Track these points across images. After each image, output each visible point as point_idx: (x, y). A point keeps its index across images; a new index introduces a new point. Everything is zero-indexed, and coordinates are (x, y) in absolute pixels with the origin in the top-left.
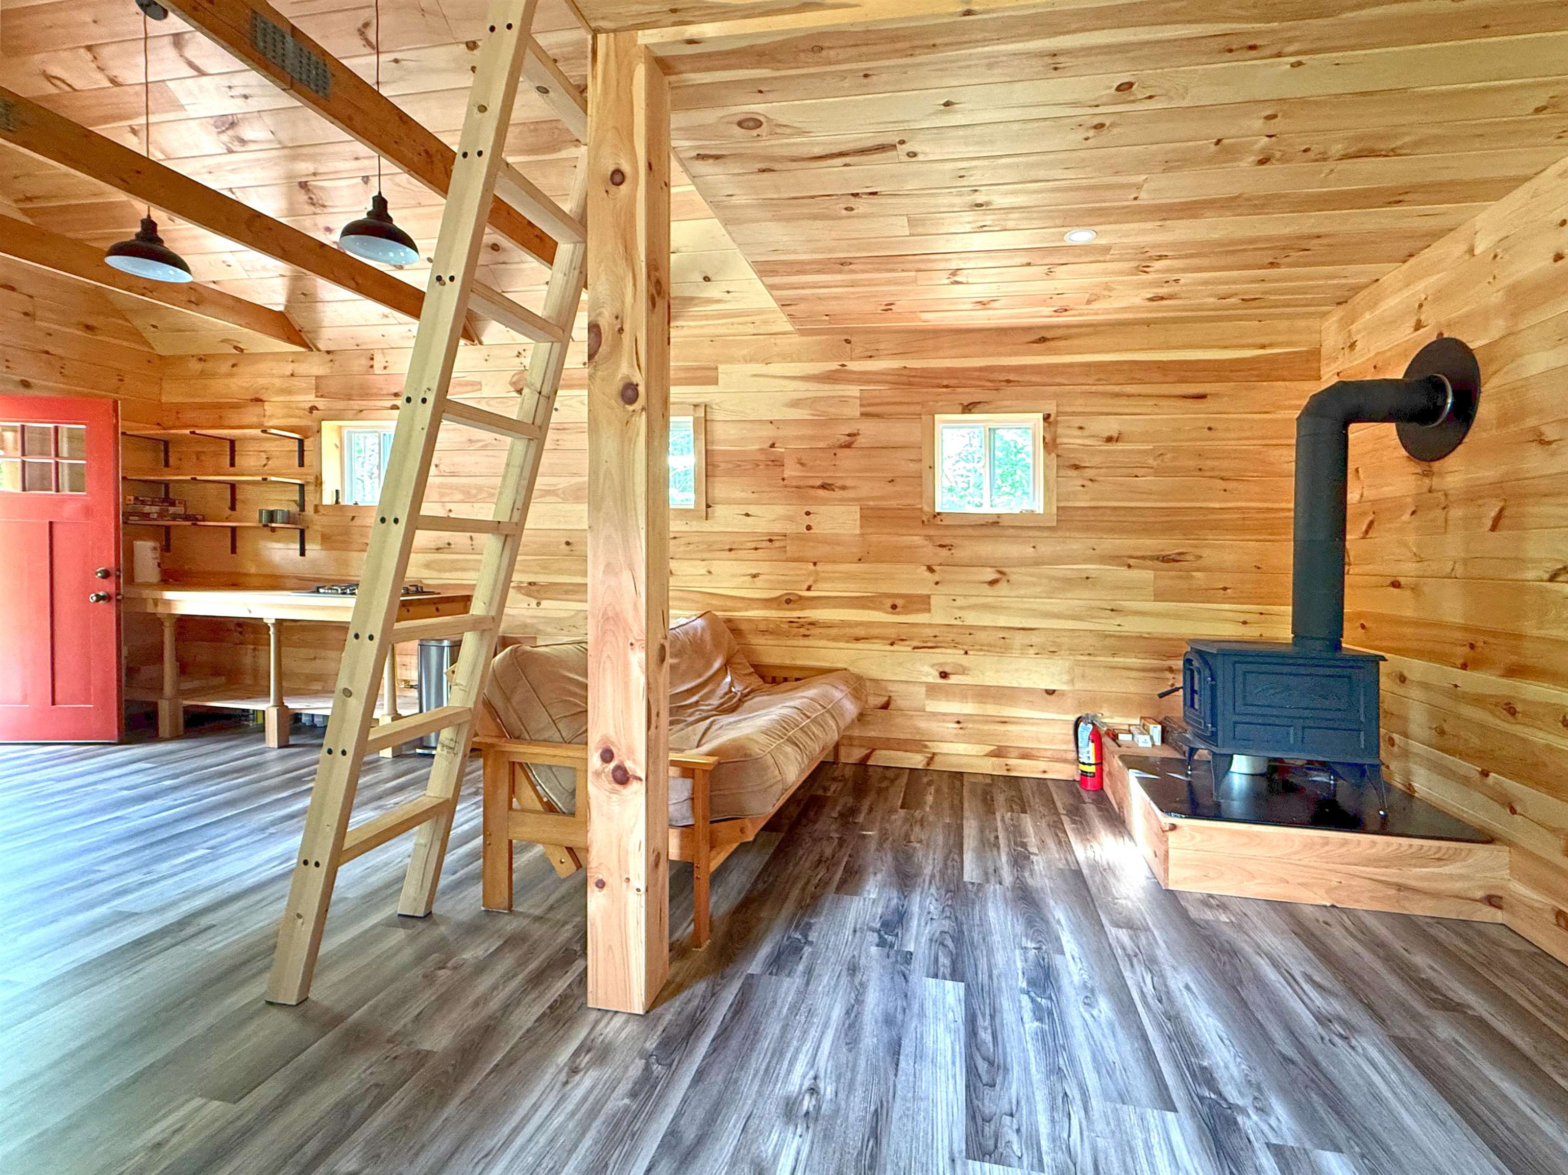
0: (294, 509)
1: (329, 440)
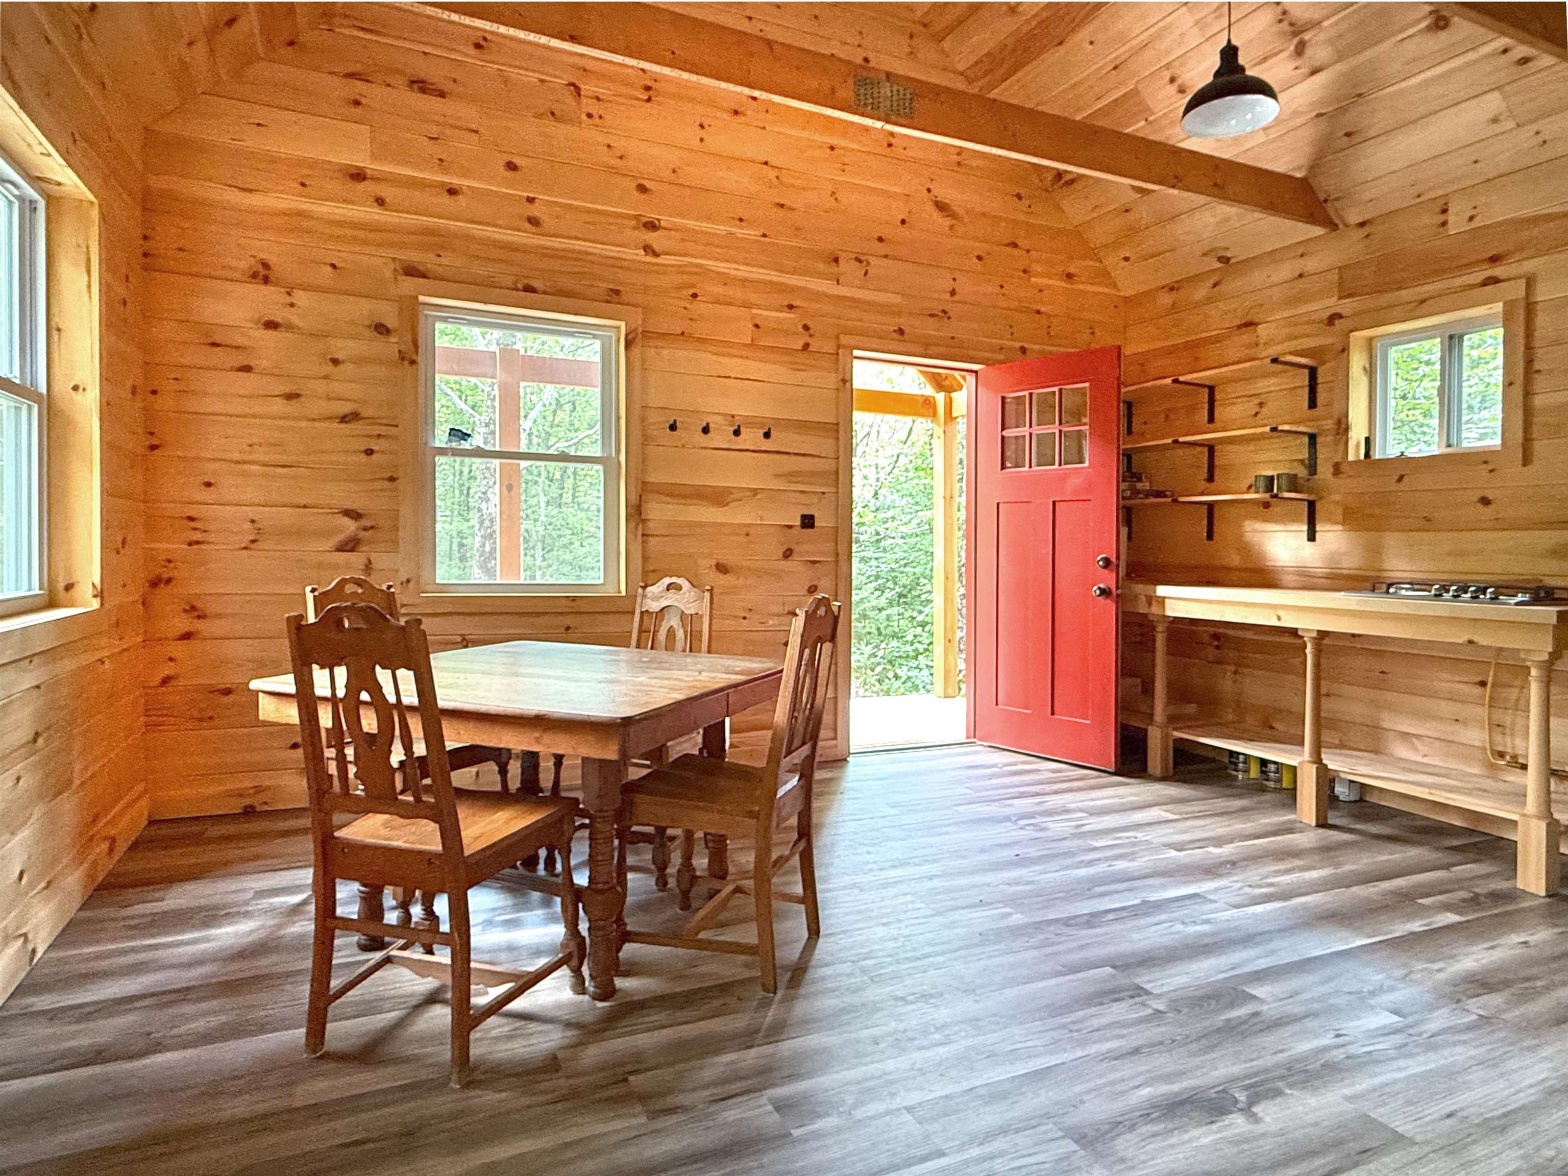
0: (1302, 472)
1: (1357, 362)
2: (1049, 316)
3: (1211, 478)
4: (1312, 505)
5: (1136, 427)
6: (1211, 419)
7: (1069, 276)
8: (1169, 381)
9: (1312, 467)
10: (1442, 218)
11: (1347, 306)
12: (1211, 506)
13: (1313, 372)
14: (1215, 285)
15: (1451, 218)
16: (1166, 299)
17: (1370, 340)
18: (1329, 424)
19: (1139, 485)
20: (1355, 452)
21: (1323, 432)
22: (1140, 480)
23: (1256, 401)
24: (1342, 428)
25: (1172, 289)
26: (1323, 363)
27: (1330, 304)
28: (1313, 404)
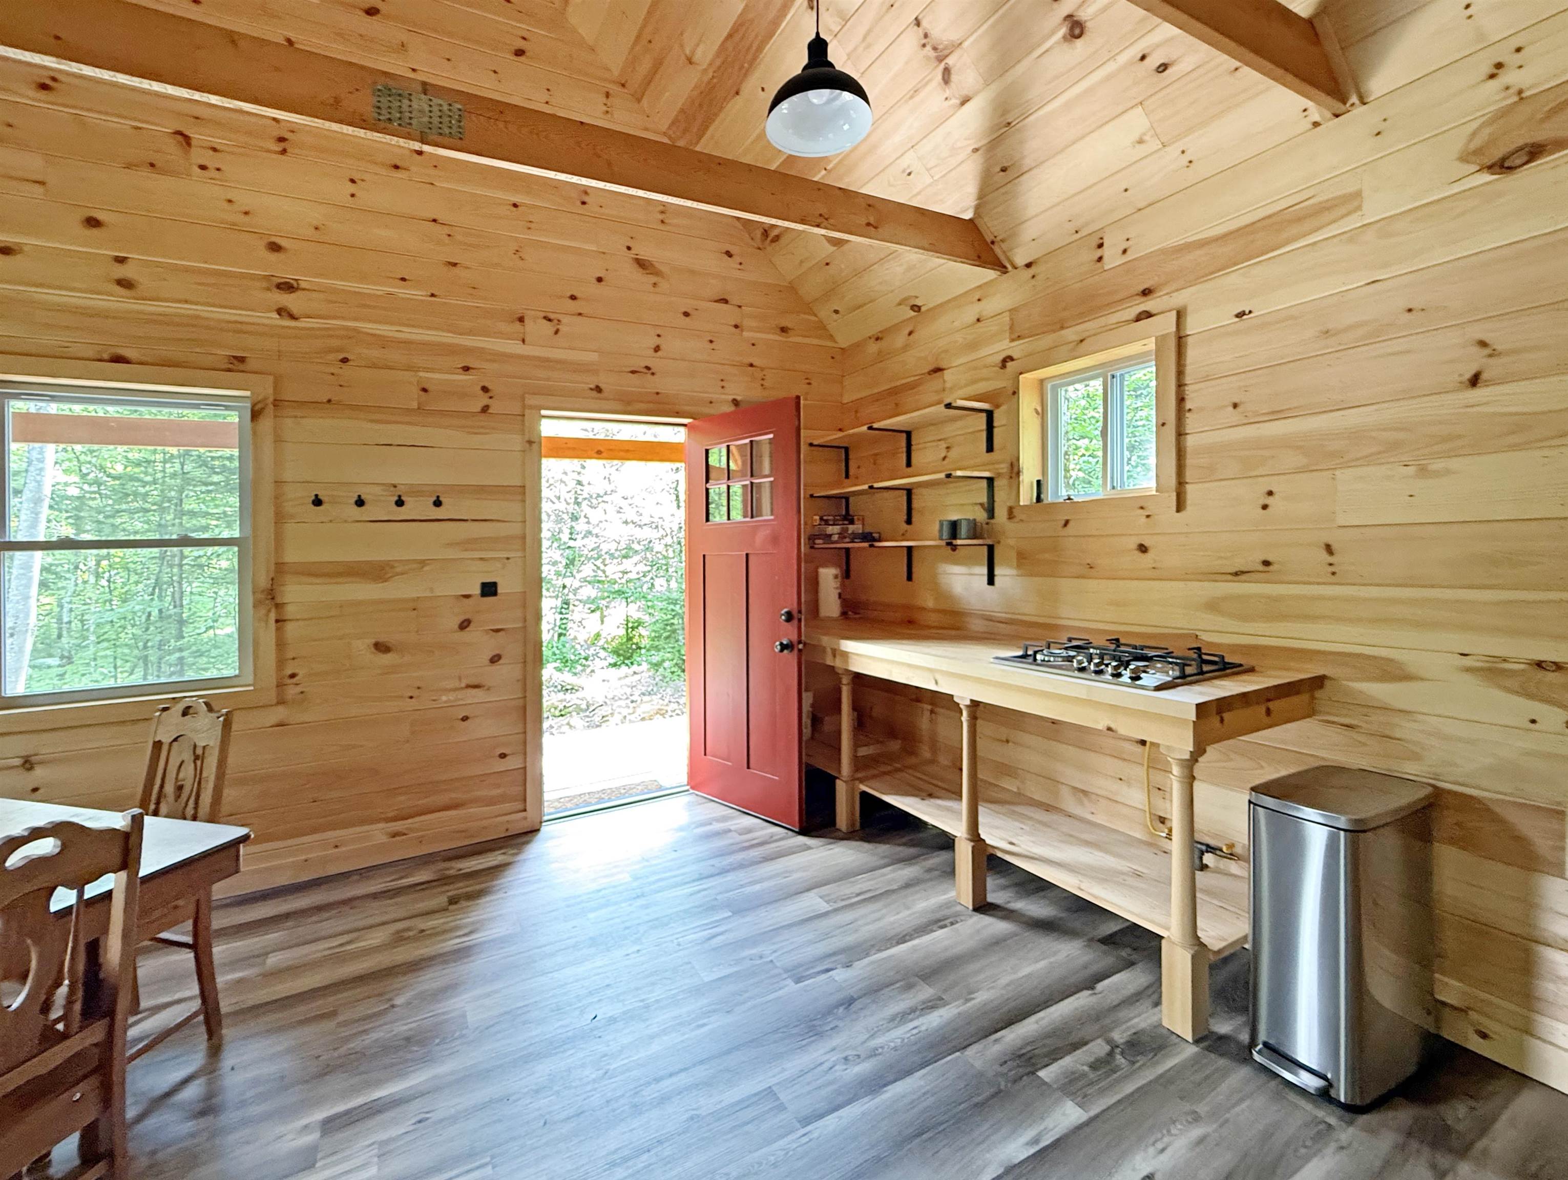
0: (981, 515)
1: (1027, 404)
2: (762, 369)
3: (909, 521)
4: (991, 549)
5: (852, 472)
6: (909, 464)
7: (784, 330)
8: (865, 428)
9: (991, 511)
10: (1099, 253)
11: (1016, 349)
12: (910, 549)
13: (990, 415)
14: (910, 333)
15: (1106, 252)
16: (873, 347)
17: (1042, 382)
18: (1004, 468)
19: (851, 528)
20: (1026, 496)
21: (999, 475)
22: (852, 522)
23: (943, 445)
24: (1015, 471)
25: (877, 339)
26: (998, 406)
27: (1003, 347)
28: (990, 448)
